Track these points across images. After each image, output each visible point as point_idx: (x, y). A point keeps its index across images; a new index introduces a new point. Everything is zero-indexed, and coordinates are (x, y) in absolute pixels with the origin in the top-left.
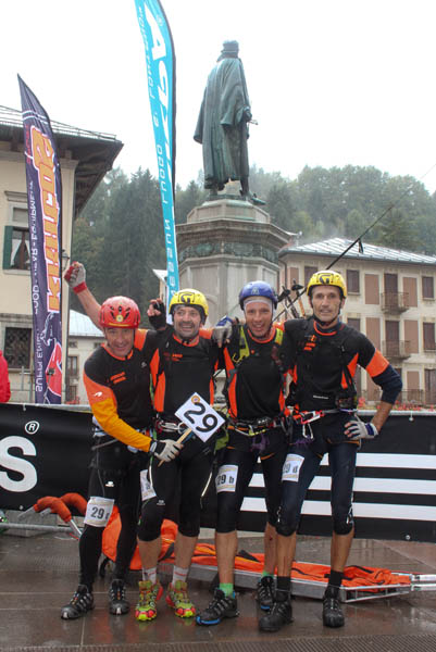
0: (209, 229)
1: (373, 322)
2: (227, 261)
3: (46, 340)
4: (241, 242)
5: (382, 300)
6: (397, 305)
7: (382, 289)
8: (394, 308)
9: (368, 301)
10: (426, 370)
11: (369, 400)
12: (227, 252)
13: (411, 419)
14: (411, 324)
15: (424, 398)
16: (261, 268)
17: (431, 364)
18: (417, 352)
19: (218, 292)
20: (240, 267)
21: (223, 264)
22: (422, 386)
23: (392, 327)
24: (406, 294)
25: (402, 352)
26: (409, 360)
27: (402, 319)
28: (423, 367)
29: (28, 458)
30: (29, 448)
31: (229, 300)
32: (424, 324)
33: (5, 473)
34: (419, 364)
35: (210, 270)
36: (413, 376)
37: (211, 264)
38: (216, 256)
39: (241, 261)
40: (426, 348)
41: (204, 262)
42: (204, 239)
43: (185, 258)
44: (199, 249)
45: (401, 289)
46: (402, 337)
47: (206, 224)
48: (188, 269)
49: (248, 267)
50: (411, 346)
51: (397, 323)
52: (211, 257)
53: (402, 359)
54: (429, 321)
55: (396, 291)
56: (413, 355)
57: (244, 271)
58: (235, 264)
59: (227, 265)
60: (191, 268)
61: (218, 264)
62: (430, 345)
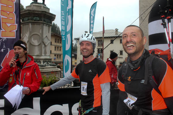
0: (40, 13)
2: (44, 23)
4: (47, 19)
12: (44, 21)
19: (41, 32)
20: (46, 26)
21: (43, 24)
31: (44, 35)
35: (38, 25)
37: (39, 24)
38: (41, 22)
39: (47, 24)
41: (36, 23)
42: (37, 16)
44: (35, 18)
47: (39, 11)
48: (30, 24)
49: (48, 26)
52: (39, 22)
57: (47, 27)
58: (45, 25)
59: (44, 25)
60: (31, 24)
61: (41, 24)
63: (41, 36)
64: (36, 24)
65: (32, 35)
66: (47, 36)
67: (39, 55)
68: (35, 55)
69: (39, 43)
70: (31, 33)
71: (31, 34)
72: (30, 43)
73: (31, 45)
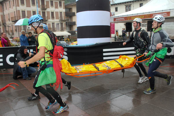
5: (41, 7)
6: (44, 8)
7: (41, 4)
9: (37, 7)
10: (52, 23)
15: (52, 29)
18: (50, 19)
22: (51, 27)
23: (44, 13)
24: (46, 5)
25: (46, 19)
26: (48, 21)
27: (46, 11)
32: (51, 12)
34: (51, 22)
40: (52, 18)
46: (46, 15)
50: (48, 18)
55: (44, 4)
62: (53, 17)
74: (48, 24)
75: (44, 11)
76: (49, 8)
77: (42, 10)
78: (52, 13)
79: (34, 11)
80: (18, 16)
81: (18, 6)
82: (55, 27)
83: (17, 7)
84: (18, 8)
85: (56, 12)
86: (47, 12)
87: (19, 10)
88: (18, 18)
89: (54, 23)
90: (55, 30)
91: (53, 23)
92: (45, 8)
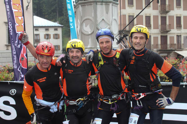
1: (156, 17)
2: (96, 2)
3: (18, 45)
5: (159, 8)
6: (165, 10)
8: (164, 11)
9: (154, 9)
10: (177, 36)
11: (154, 48)
13: (184, 87)
14: (171, 18)
15: (176, 47)
16: (111, 4)
17: (179, 33)
18: (173, 28)
19: (93, 16)
20: (102, 4)
21: (95, 4)
22: (175, 42)
23: (164, 19)
24: (169, 5)
25: (168, 29)
26: (170, 32)
28: (176, 35)
29: (12, 106)
30: (12, 101)
31: (98, 19)
32: (177, 17)
33: (3, 112)
34: (174, 33)
35: (89, 6)
36: (172, 38)
39: (103, 2)
40: (177, 27)
41: (86, 3)
43: (78, 1)
45: (167, 3)
46: (168, 23)
49: (105, 4)
50: (171, 26)
51: (165, 17)
52: (90, 1)
53: (167, 32)
54: (179, 16)
55: (165, 4)
56: (172, 30)
57: (104, 6)
58: (100, 3)
59: (97, 4)
60: (81, 6)
61: (92, 3)
62: (179, 26)
63: (93, 20)
64: (87, 5)
65: (84, 21)
66: (103, 19)
67: (93, 47)
68: (88, 48)
69: (92, 31)
70: (82, 17)
71: (82, 20)
72: (82, 33)
73: (83, 35)
74: (170, 37)
75: (164, 15)
76: (173, 9)
77: (161, 14)
78: (179, 18)
79: (148, 15)
80: (122, 23)
81: (124, 8)
82: (182, 42)
83: (122, 10)
84: (124, 12)
85: (184, 17)
86: (169, 16)
87: (125, 15)
88: (122, 26)
89: (181, 36)
90: (182, 47)
91: (179, 37)
92: (167, 10)
